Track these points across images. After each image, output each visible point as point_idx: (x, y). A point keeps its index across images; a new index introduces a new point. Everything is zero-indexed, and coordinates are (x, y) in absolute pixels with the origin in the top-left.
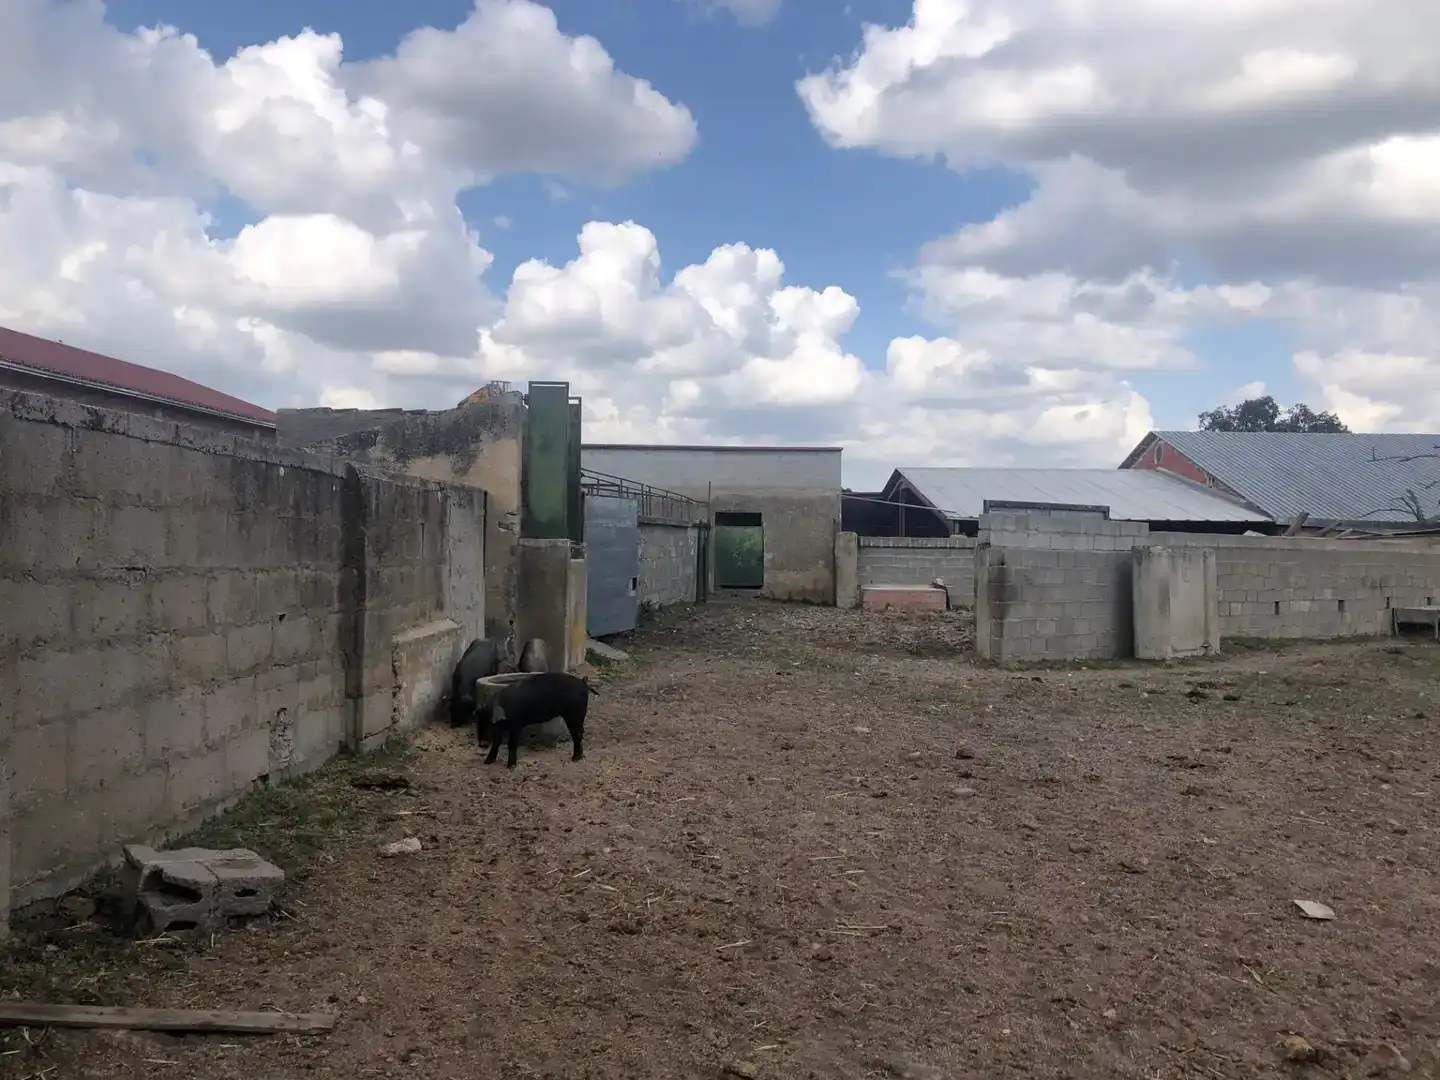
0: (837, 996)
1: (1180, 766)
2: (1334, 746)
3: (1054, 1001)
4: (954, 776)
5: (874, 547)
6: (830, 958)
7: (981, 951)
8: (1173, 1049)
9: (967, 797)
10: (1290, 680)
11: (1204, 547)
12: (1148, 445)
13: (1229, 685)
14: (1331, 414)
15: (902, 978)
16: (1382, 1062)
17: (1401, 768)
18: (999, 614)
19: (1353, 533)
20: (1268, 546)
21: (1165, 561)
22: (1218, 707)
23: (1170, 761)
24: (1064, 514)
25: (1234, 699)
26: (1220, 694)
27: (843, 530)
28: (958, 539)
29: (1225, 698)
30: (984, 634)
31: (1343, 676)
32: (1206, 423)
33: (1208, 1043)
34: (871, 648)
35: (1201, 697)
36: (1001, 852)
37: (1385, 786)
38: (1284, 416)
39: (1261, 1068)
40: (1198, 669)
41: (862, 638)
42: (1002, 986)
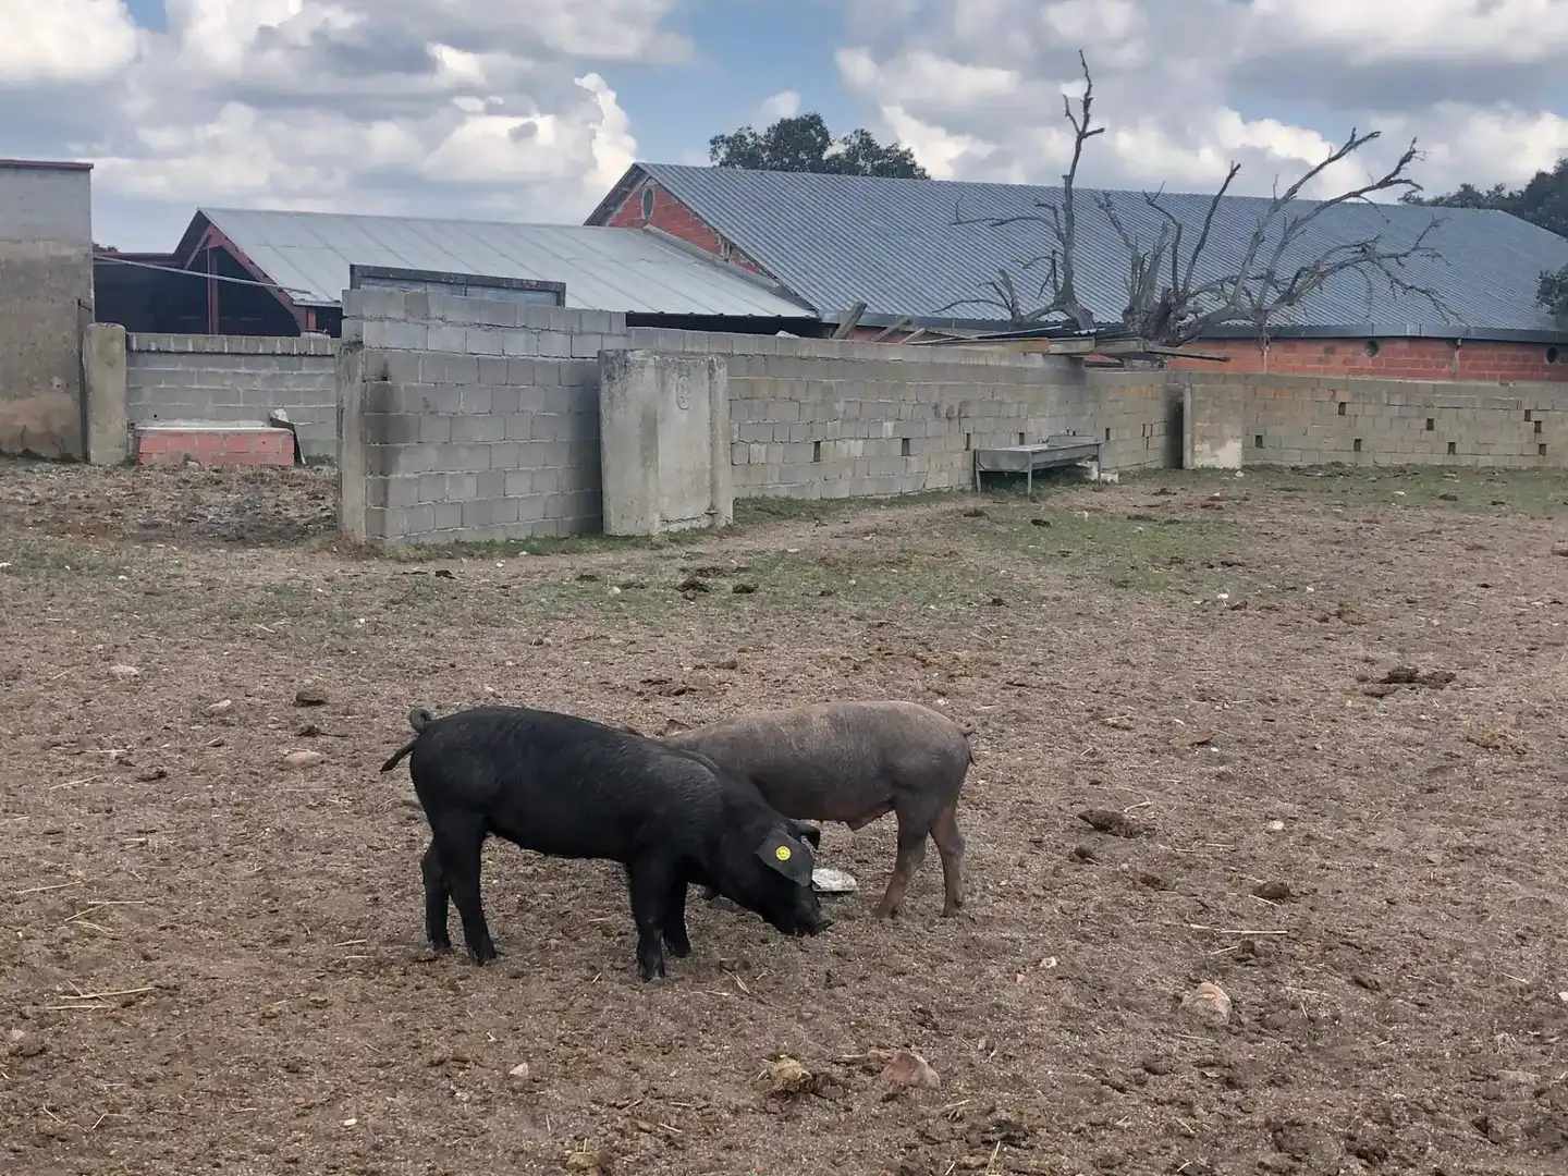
0: (53, 1110)
1: (660, 693)
2: (879, 650)
3: (432, 1064)
4: (290, 735)
5: (158, 352)
6: (43, 1051)
7: (318, 1005)
8: (610, 1106)
9: (306, 766)
10: (830, 561)
11: (710, 354)
12: (631, 186)
13: (744, 570)
14: (903, 148)
15: (179, 1066)
16: (901, 1077)
17: (966, 675)
18: (381, 463)
19: (927, 334)
20: (805, 353)
21: (649, 374)
22: (724, 604)
23: (644, 688)
24: (490, 295)
25: (749, 591)
26: (728, 584)
27: (97, 321)
28: (313, 340)
29: (736, 590)
30: (355, 499)
31: (903, 551)
32: (722, 155)
33: (663, 1088)
34: (151, 532)
35: (700, 590)
36: (362, 847)
37: (941, 701)
38: (836, 149)
39: (736, 1112)
40: (699, 549)
41: (136, 516)
42: (347, 1055)
